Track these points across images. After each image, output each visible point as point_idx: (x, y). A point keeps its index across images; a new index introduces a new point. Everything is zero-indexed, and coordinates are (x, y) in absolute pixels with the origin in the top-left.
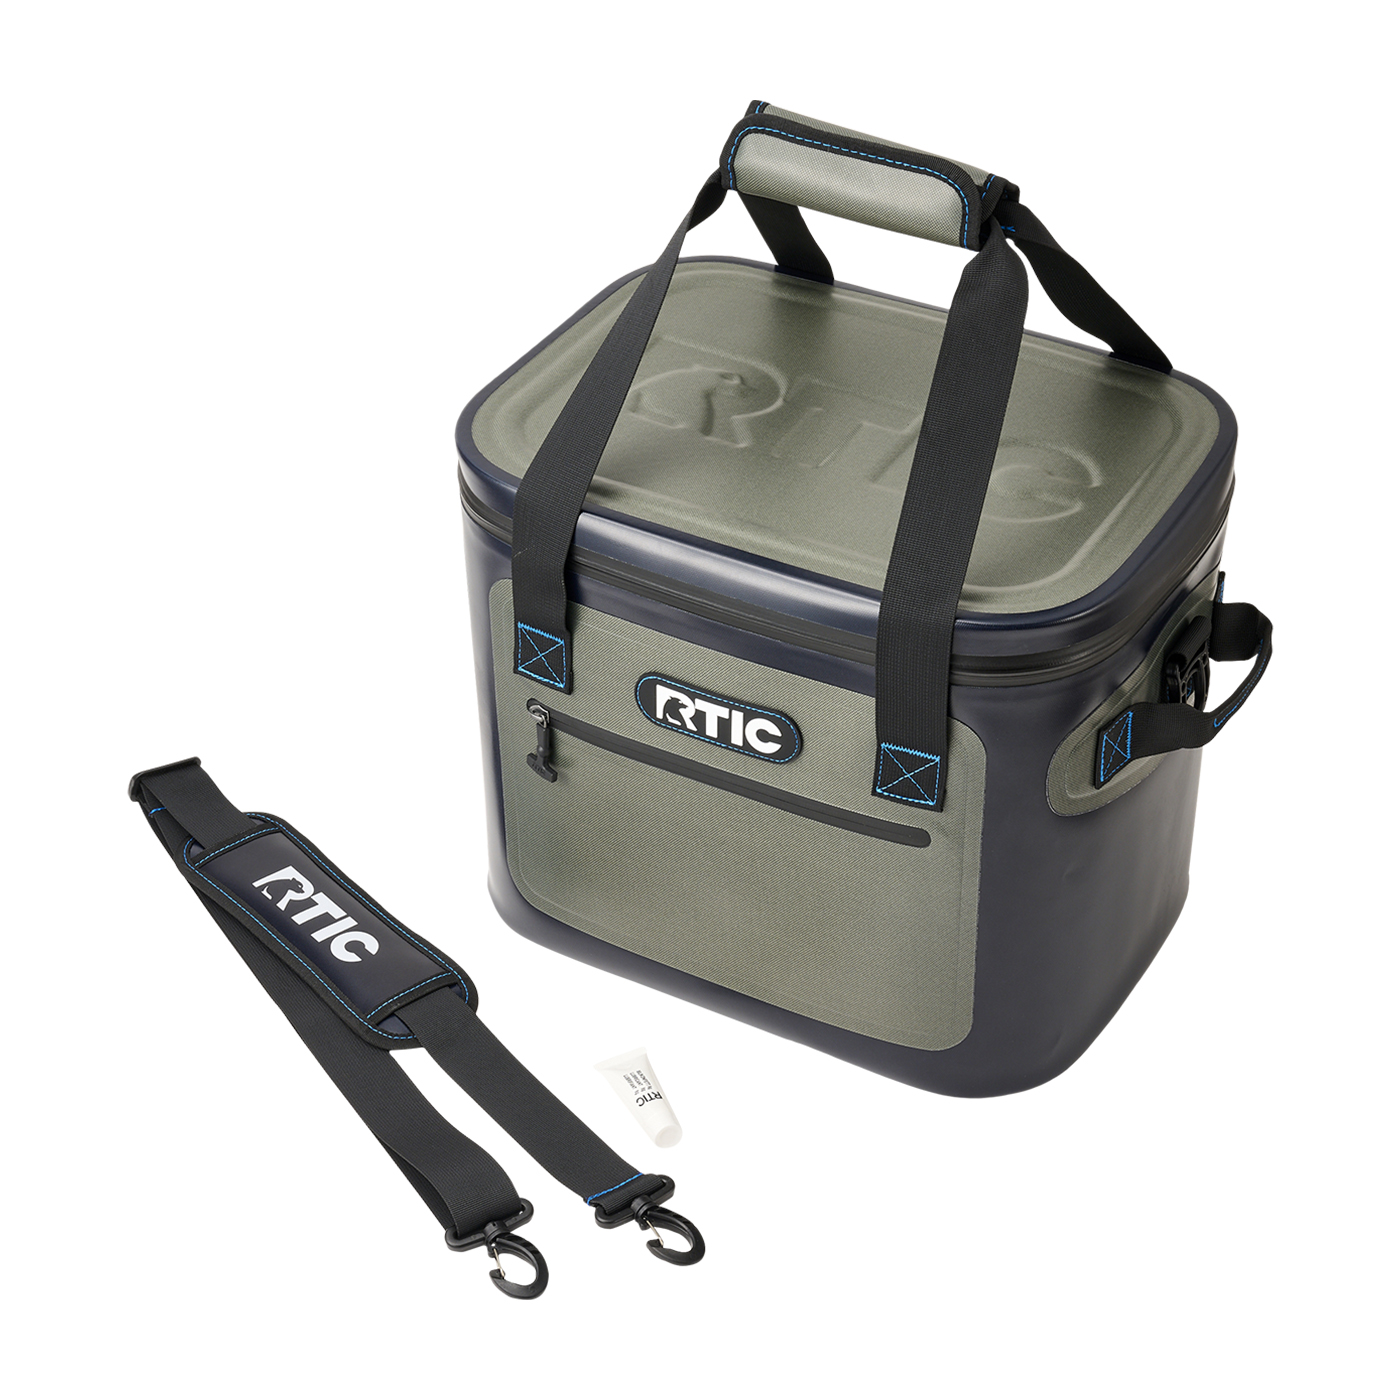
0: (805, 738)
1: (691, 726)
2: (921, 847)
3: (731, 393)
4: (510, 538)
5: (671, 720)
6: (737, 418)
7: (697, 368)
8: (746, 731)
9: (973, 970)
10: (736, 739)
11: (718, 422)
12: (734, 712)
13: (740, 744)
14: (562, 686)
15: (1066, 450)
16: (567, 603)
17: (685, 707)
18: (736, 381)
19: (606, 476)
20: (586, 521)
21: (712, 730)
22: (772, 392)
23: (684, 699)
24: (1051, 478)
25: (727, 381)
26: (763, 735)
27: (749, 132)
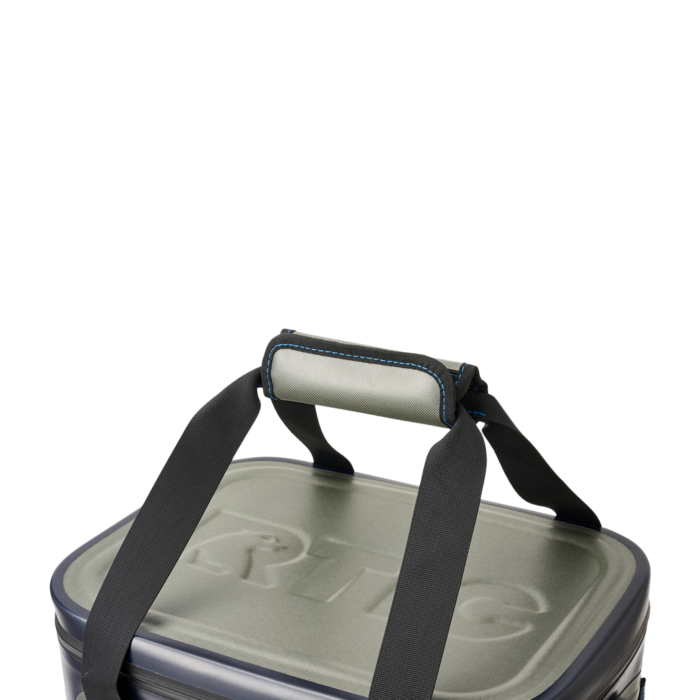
3: (267, 549)
4: (81, 655)
6: (269, 567)
7: (245, 532)
11: (254, 571)
15: (519, 586)
18: (272, 541)
19: (161, 610)
20: (138, 644)
22: (299, 548)
24: (508, 607)
25: (265, 541)
27: (278, 348)
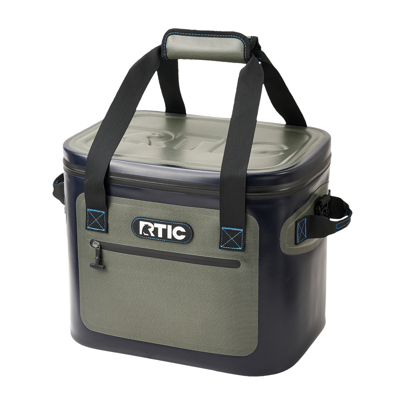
0: (194, 232)
1: (152, 235)
2: (238, 268)
5: (145, 234)
6: (159, 142)
7: (142, 133)
8: (173, 232)
9: (257, 319)
10: (169, 237)
11: (153, 143)
12: (168, 226)
13: (171, 238)
14: (104, 230)
16: (106, 197)
17: (150, 227)
18: (157, 135)
20: (113, 163)
21: (160, 235)
22: (170, 137)
23: (150, 224)
25: (154, 135)
26: (179, 233)
27: (170, 35)
